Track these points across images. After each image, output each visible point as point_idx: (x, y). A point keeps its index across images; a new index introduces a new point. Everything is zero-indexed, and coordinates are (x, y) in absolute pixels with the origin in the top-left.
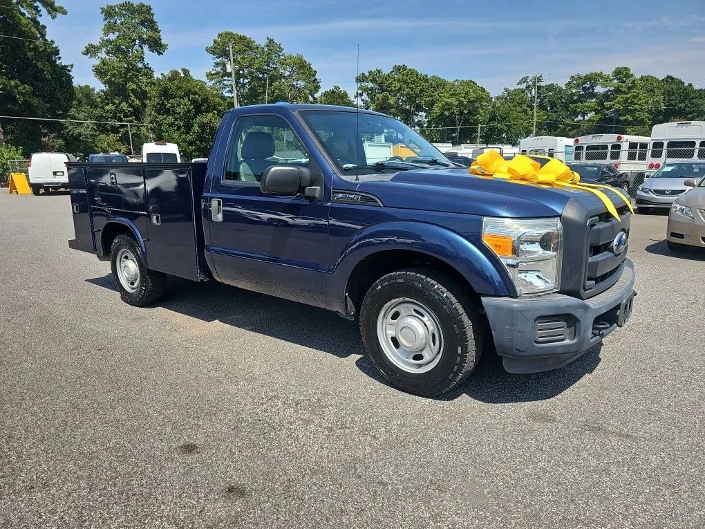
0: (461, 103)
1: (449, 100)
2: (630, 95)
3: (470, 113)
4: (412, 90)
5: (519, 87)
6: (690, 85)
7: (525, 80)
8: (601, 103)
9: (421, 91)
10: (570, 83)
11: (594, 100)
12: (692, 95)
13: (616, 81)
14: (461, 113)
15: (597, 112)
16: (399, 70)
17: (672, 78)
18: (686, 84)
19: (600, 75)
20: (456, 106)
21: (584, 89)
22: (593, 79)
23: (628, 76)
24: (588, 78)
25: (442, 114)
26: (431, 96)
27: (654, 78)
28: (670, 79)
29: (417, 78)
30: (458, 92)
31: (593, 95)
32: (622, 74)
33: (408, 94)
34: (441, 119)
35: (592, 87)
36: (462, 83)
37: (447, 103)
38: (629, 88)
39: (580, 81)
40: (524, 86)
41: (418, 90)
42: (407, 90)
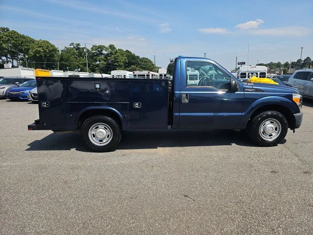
0: (45, 51)
1: (39, 49)
2: (116, 56)
3: (50, 56)
4: (16, 42)
5: (70, 47)
6: (134, 54)
7: (72, 44)
8: (106, 57)
9: (22, 43)
10: (92, 48)
11: (103, 56)
12: (136, 58)
13: (110, 50)
14: (45, 56)
15: (105, 61)
16: (4, 30)
17: (128, 51)
18: (133, 54)
19: (104, 46)
20: (43, 52)
21: (98, 51)
22: (101, 48)
23: (114, 48)
24: (100, 47)
25: (35, 55)
26: (28, 46)
27: (122, 50)
28: (127, 51)
29: (18, 36)
30: (43, 45)
31: (102, 54)
32: (112, 47)
33: (14, 43)
34: (34, 57)
35: (101, 51)
36: (44, 41)
37: (37, 50)
38: (115, 53)
39: (97, 48)
40: (72, 47)
41: (20, 42)
42: (13, 42)
